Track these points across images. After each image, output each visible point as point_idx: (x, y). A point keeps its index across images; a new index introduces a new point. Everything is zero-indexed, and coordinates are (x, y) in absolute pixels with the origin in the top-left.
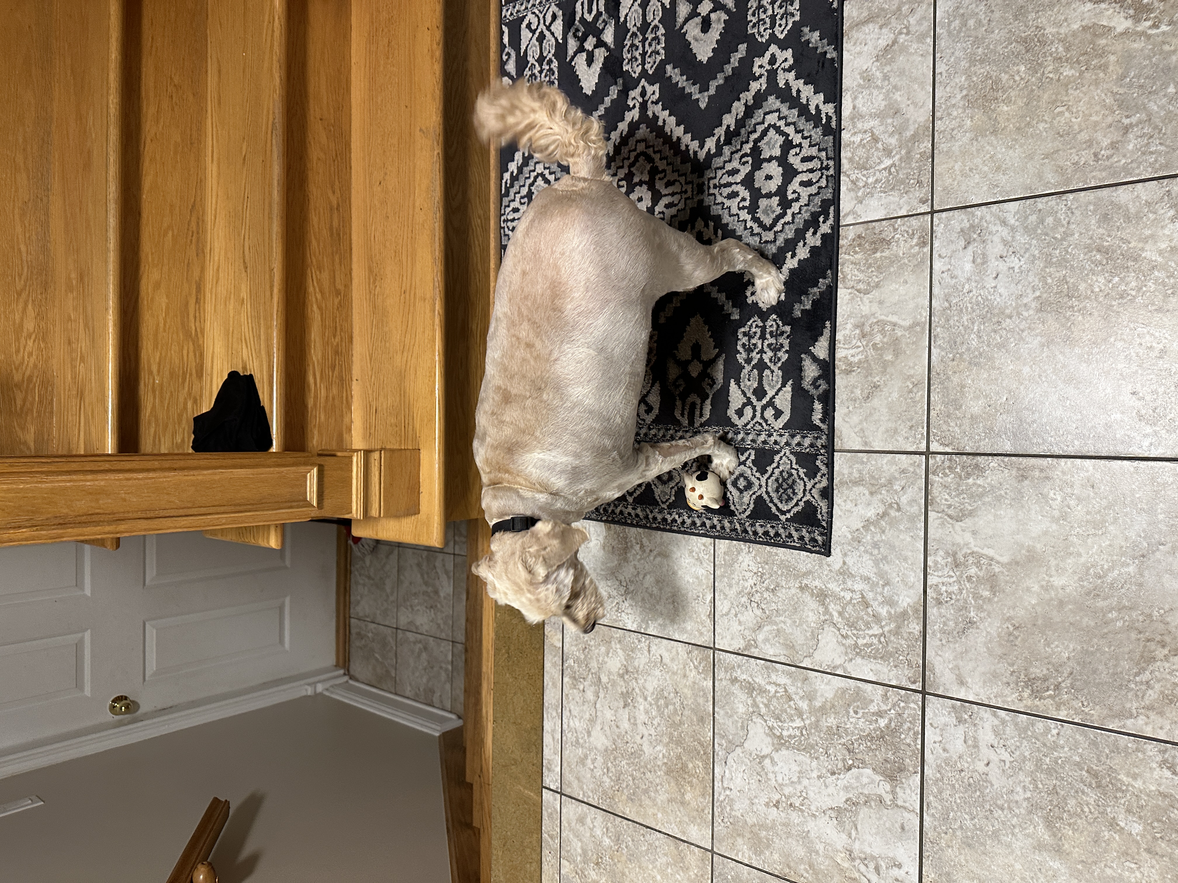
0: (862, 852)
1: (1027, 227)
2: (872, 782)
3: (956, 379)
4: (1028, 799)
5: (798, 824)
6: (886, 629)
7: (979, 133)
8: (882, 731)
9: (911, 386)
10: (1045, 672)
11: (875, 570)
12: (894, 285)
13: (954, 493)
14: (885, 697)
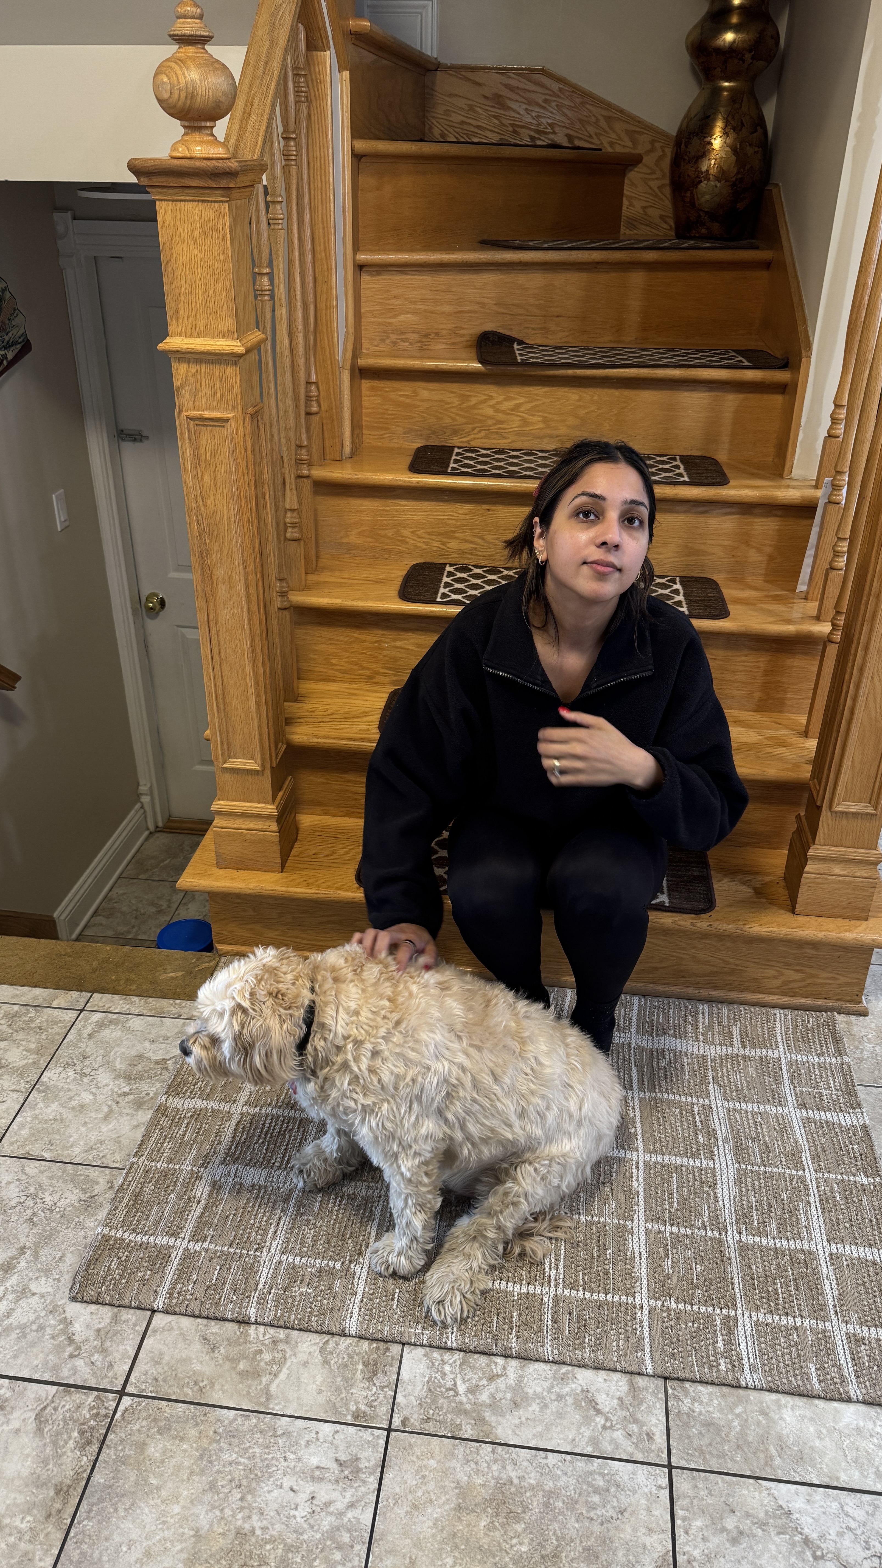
1: (338, 1530)
3: (193, 1433)
7: (464, 1491)
9: (201, 1384)
12: (321, 1379)
13: (68, 1415)
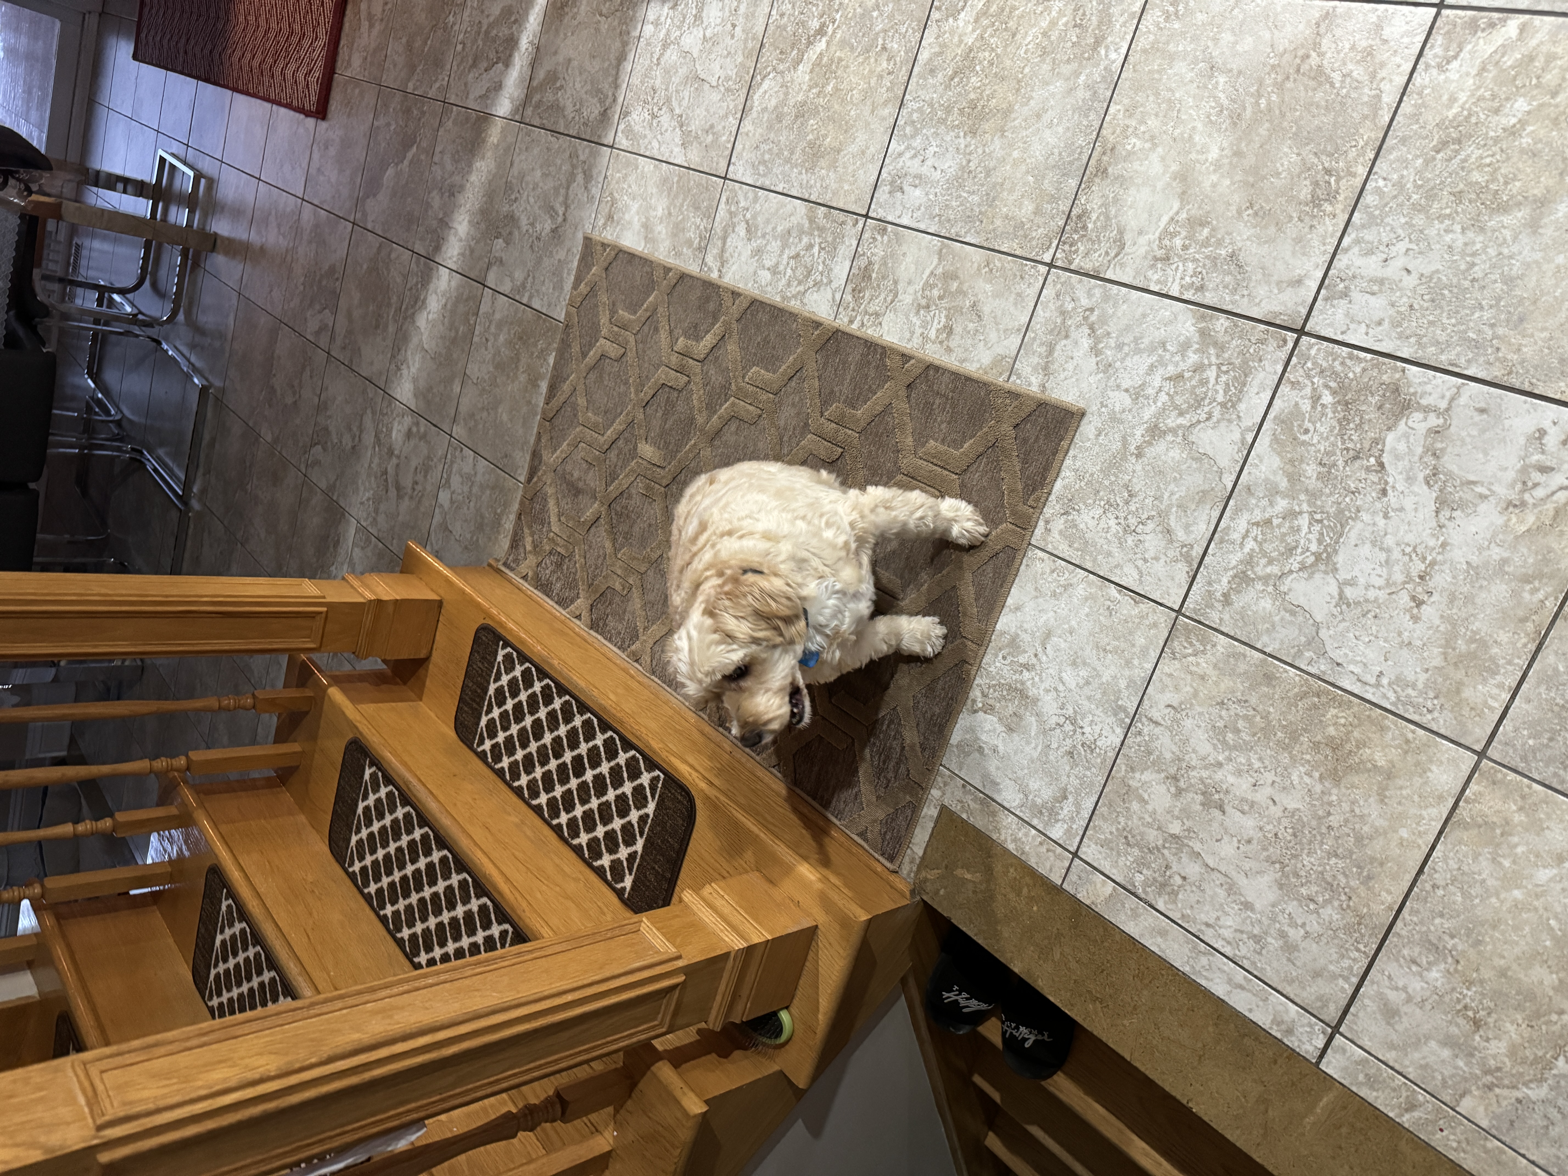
0: (1512, 486)
1: (912, 136)
2: (1406, 436)
3: (998, 223)
4: (1463, 229)
5: (1454, 577)
6: (1214, 360)
7: (833, 164)
8: (1339, 402)
9: (986, 268)
10: (1307, 182)
11: (1145, 355)
12: (902, 266)
13: (1096, 246)
14: (1294, 385)
